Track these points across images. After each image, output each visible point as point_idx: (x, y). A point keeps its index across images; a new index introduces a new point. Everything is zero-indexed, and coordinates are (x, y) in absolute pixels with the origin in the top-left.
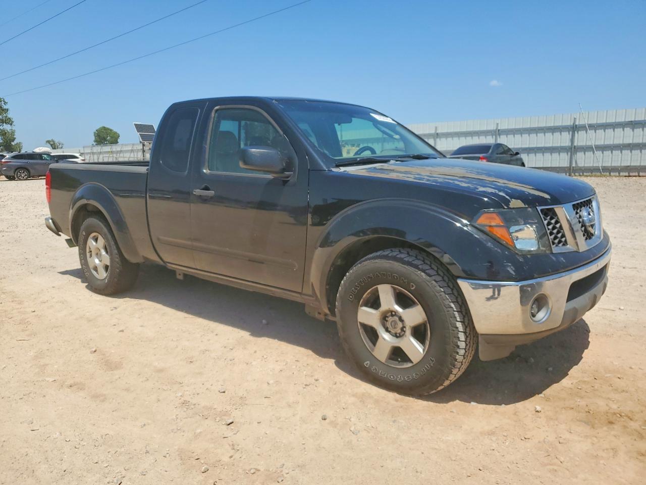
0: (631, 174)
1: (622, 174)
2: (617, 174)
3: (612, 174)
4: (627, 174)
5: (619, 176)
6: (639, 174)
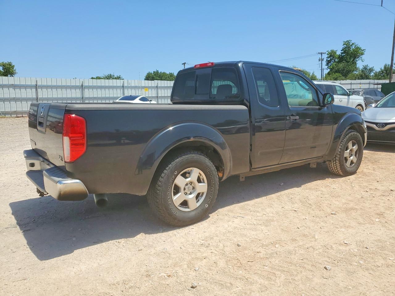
0: (18, 116)
1: (12, 116)
2: (10, 116)
3: (6, 116)
4: (15, 116)
5: (11, 117)
6: (22, 115)
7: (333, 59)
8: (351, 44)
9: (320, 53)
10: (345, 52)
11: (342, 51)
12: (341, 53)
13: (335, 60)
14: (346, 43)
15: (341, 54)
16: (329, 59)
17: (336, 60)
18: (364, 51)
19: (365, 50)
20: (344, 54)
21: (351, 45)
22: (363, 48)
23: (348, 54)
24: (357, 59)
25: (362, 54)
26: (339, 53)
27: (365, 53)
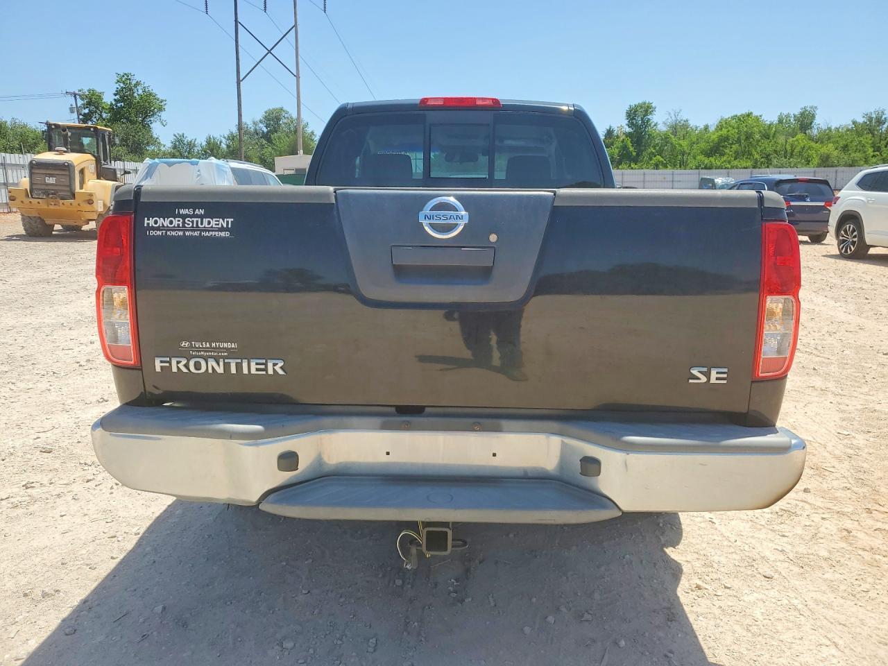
7: (96, 112)
8: (134, 82)
9: (71, 94)
10: (122, 99)
11: (115, 95)
12: (115, 100)
13: (101, 116)
14: (123, 79)
15: (114, 103)
16: (86, 111)
17: (104, 115)
18: (162, 104)
19: (166, 101)
20: (122, 104)
21: (136, 85)
22: (160, 97)
23: (130, 105)
24: (152, 119)
25: (161, 109)
26: (109, 98)
27: (165, 107)
